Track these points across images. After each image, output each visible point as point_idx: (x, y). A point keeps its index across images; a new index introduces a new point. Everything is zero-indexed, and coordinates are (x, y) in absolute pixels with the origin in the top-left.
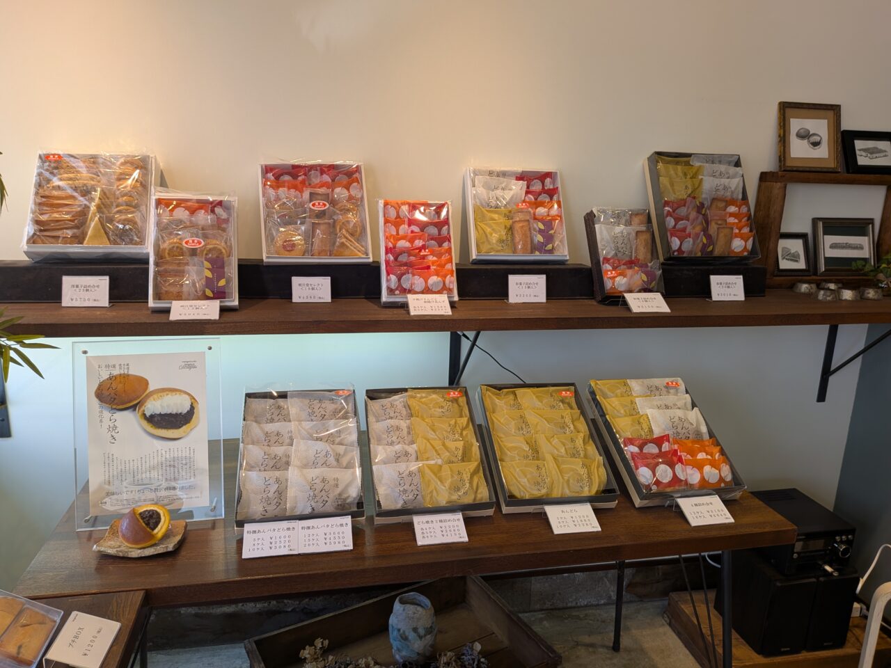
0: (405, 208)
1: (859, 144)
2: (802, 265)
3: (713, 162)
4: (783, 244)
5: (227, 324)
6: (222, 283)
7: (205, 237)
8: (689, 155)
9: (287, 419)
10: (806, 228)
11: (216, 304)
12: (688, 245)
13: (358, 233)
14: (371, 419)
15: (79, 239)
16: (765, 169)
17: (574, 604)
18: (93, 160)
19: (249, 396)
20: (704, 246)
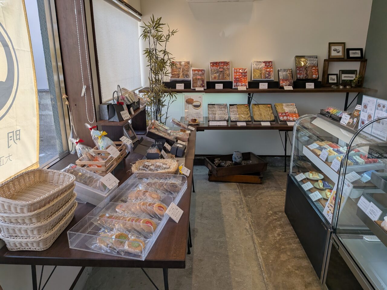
0: (238, 70)
1: (351, 52)
2: (335, 81)
3: (311, 58)
4: (330, 76)
5: (205, 91)
6: (204, 84)
7: (201, 76)
8: (304, 56)
9: (215, 108)
10: (338, 73)
11: (203, 88)
12: (302, 77)
13: (229, 75)
14: (230, 109)
15: (179, 77)
16: (325, 59)
17: (277, 165)
18: (180, 63)
19: (209, 104)
20: (305, 77)
